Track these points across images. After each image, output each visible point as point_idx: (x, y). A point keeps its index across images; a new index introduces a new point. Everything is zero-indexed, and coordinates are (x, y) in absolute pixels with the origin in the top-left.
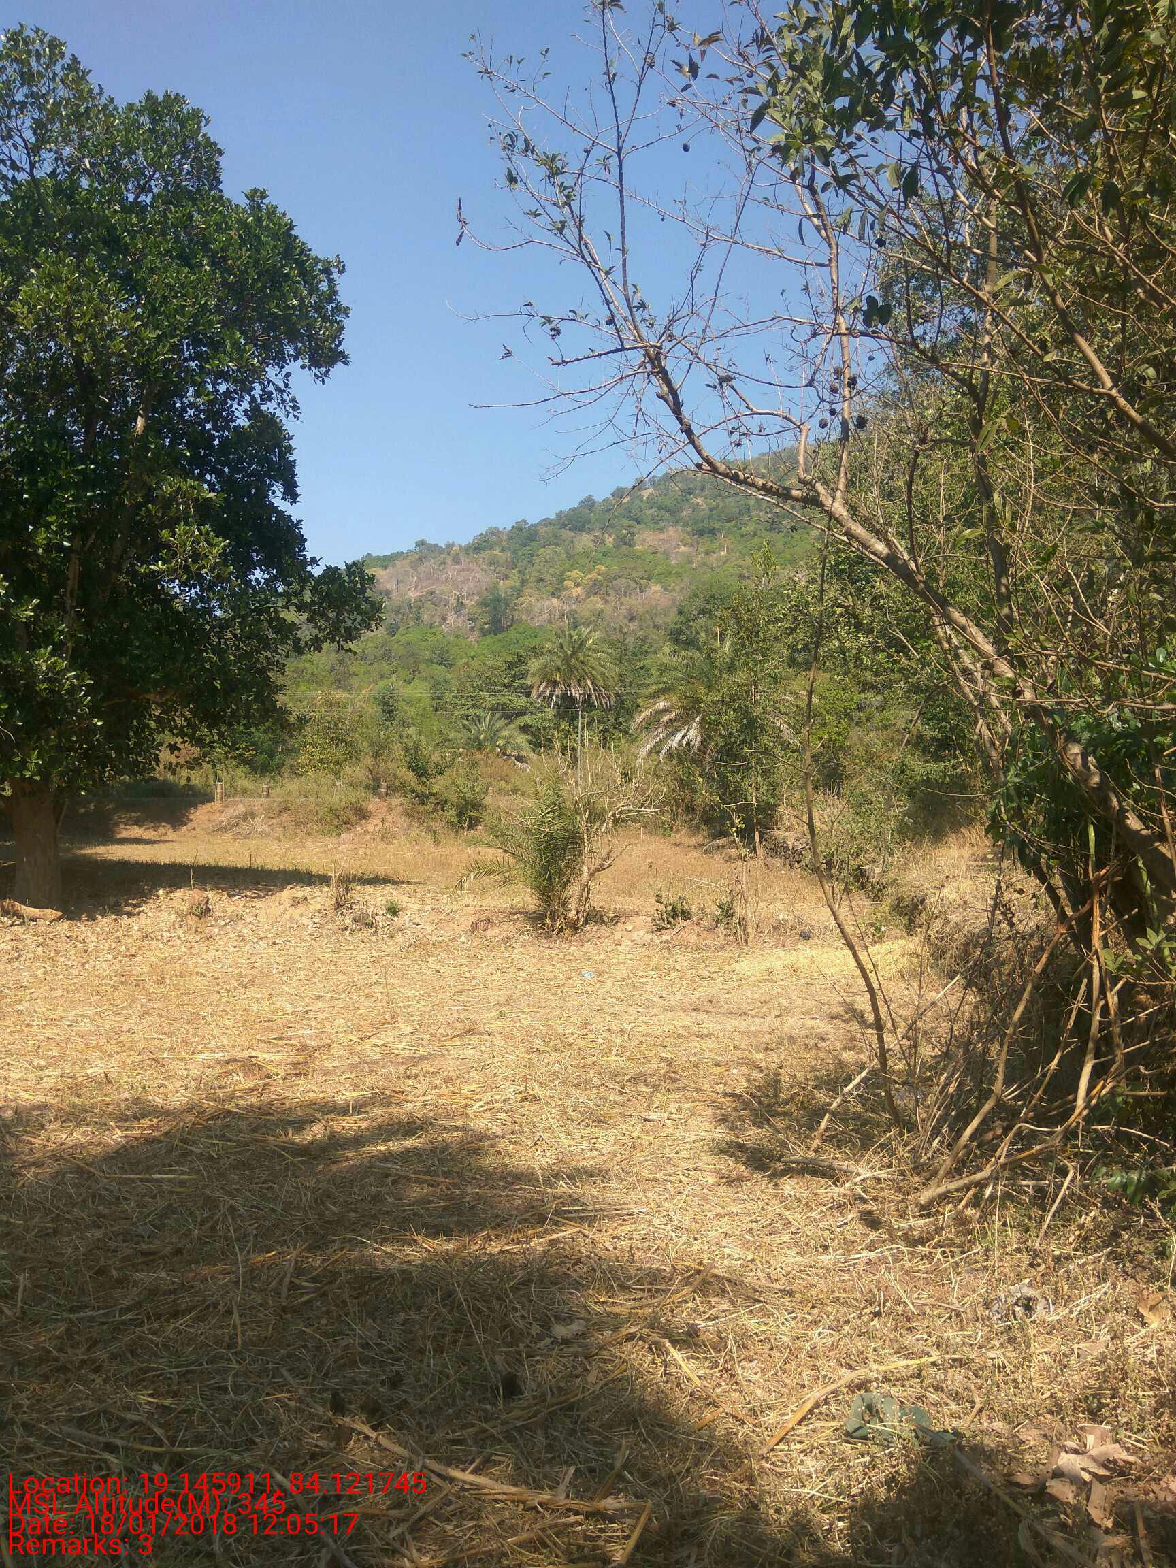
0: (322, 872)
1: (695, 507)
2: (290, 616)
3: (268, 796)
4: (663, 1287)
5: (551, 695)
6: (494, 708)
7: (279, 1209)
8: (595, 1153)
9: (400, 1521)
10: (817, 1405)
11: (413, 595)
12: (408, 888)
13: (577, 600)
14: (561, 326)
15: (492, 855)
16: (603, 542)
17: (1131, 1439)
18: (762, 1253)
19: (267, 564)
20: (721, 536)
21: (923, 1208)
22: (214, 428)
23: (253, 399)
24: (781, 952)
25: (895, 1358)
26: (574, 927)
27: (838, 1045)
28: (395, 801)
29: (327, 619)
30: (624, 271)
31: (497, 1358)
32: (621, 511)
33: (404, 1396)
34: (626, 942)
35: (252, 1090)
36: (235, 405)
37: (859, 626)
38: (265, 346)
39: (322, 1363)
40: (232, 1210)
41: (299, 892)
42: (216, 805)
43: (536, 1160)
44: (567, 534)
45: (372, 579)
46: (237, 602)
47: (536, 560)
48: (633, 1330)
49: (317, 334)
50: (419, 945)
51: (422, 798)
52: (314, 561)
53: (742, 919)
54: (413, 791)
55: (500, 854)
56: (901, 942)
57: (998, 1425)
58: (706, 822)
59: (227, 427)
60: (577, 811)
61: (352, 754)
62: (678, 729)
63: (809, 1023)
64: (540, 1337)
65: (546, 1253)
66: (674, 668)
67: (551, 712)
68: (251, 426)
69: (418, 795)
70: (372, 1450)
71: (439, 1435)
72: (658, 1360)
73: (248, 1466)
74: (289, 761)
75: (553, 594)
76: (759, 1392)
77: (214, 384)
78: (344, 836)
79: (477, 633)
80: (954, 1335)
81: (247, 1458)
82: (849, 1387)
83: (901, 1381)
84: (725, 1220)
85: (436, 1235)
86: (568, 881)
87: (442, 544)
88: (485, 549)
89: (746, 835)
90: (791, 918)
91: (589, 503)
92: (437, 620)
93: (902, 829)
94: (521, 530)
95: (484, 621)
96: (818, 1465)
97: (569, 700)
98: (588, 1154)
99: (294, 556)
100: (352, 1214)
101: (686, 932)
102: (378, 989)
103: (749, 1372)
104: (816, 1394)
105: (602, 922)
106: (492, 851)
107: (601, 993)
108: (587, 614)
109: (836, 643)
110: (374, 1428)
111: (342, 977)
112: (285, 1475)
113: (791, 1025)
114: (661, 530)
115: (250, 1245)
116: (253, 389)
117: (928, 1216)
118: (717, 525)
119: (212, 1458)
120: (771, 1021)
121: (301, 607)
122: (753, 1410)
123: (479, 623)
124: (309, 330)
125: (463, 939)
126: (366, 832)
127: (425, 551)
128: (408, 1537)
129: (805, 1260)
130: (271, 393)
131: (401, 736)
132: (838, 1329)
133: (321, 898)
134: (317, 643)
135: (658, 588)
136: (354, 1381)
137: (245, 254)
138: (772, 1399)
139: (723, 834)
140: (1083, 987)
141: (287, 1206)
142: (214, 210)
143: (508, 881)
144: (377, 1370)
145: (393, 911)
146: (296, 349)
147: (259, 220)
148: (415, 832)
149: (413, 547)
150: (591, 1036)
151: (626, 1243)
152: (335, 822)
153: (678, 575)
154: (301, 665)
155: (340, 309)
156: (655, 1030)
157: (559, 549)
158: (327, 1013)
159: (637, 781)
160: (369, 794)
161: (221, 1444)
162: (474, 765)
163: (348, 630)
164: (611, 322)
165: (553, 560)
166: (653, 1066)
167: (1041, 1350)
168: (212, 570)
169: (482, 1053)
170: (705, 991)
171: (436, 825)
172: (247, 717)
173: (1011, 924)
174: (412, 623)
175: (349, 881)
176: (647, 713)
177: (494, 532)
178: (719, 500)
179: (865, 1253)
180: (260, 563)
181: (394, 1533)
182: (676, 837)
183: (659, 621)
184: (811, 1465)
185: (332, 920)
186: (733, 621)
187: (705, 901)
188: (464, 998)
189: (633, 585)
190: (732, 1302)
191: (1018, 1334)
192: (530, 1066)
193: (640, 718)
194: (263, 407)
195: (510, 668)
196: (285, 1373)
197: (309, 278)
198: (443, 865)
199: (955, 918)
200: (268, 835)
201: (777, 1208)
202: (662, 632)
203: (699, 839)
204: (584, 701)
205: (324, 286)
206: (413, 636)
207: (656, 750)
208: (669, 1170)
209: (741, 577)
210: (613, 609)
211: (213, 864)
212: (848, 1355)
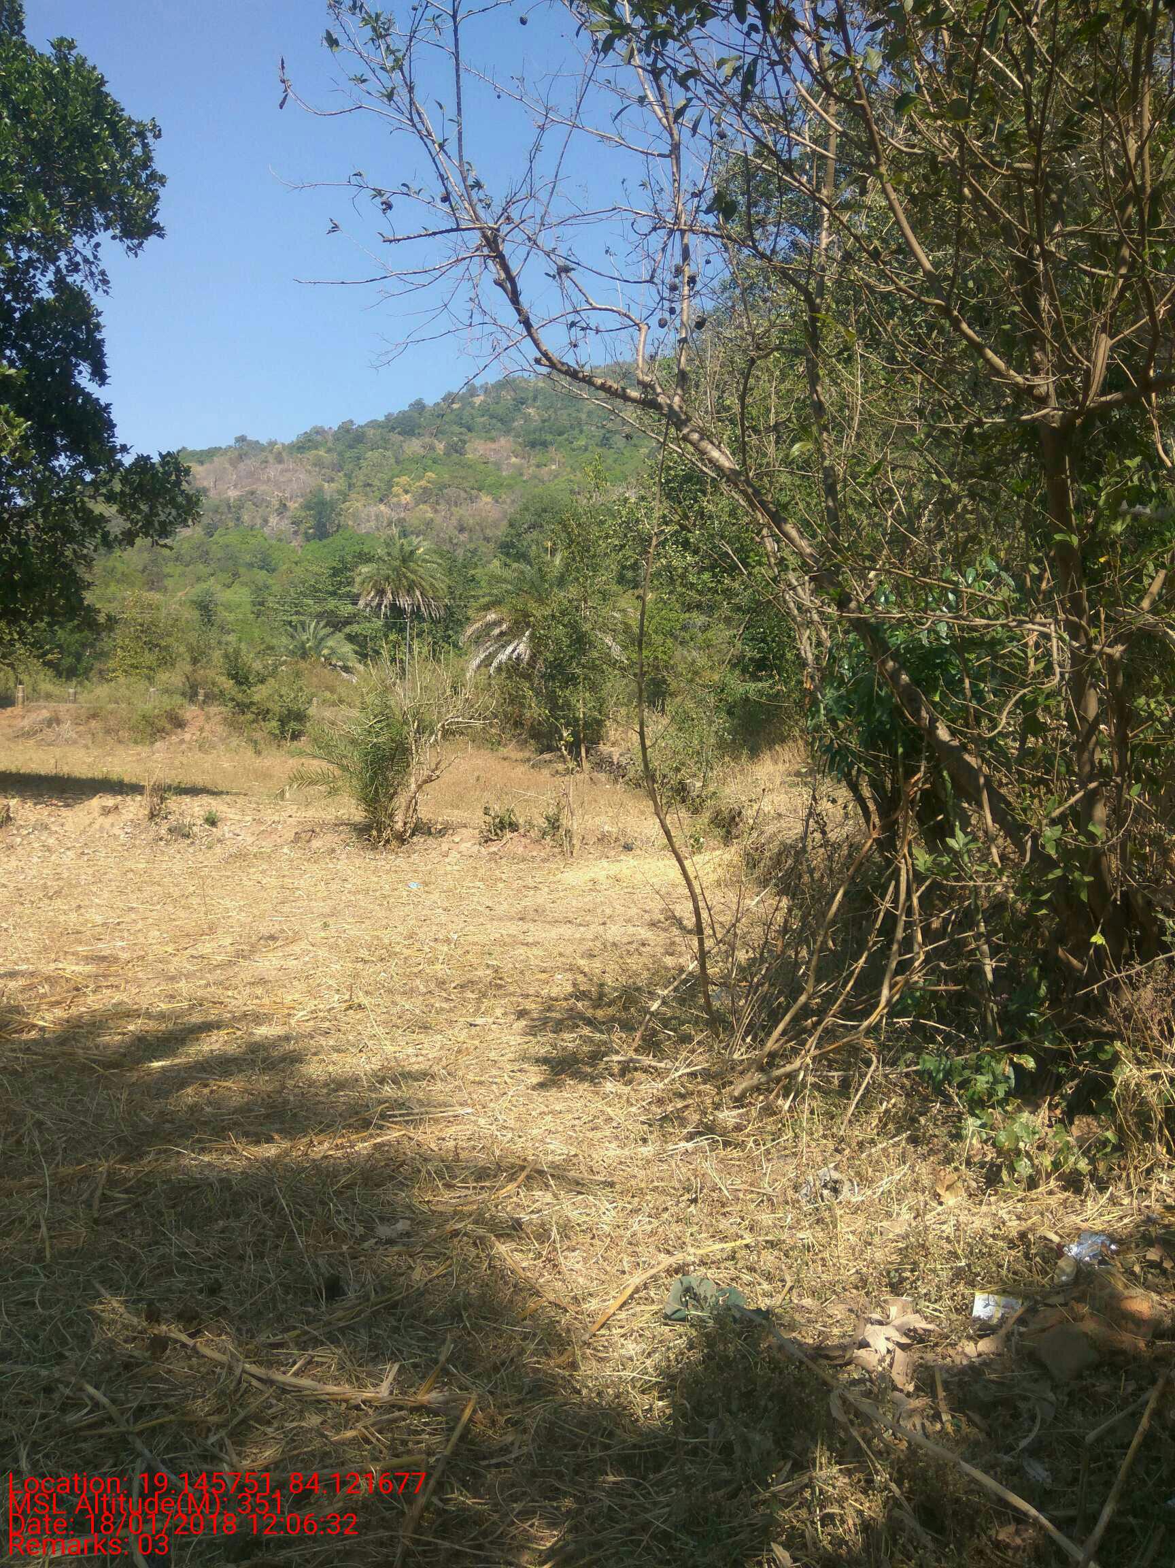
0: (134, 780)
1: (527, 418)
2: (99, 507)
3: (75, 701)
4: (487, 1184)
5: (379, 605)
6: (320, 616)
7: (89, 1121)
8: (421, 1059)
9: (219, 1426)
10: (637, 1290)
11: (233, 494)
12: (228, 798)
13: (406, 508)
14: (393, 200)
15: (316, 766)
16: (432, 448)
17: (928, 1308)
18: (585, 1147)
19: (72, 449)
20: (552, 449)
21: (737, 1100)
22: (16, 299)
23: (58, 270)
24: (604, 862)
25: (710, 1242)
26: (401, 839)
27: (660, 950)
28: (213, 709)
29: (140, 512)
30: (460, 146)
31: (320, 1261)
32: (452, 417)
33: (223, 1303)
34: (454, 854)
35: (58, 1003)
36: (38, 276)
37: (686, 544)
38: (73, 213)
39: (137, 1273)
40: (39, 1124)
41: (109, 801)
42: (17, 710)
43: (362, 1065)
44: (395, 437)
45: (187, 471)
46: (40, 490)
47: (363, 463)
48: (459, 1226)
49: (130, 203)
50: (241, 856)
51: (242, 707)
52: (124, 449)
53: (568, 831)
54: (233, 700)
55: (324, 764)
56: (718, 853)
57: (807, 1302)
58: (532, 737)
59: (28, 299)
60: (406, 723)
61: (167, 661)
62: (509, 643)
63: (631, 930)
64: (363, 1238)
65: (370, 1156)
66: (505, 581)
67: (380, 623)
68: (56, 299)
69: (238, 705)
70: (189, 1358)
71: (262, 1338)
72: (482, 1255)
73: (58, 1381)
74: (97, 665)
75: (381, 500)
76: (581, 1280)
77: (16, 250)
78: (158, 744)
79: (300, 538)
80: (766, 1218)
81: (57, 1372)
82: (667, 1271)
83: (716, 1263)
84: (549, 1118)
85: (257, 1142)
86: (395, 793)
87: (264, 441)
88: (309, 448)
89: (573, 748)
90: (615, 830)
91: (419, 406)
92: (259, 521)
93: (721, 745)
94: (348, 431)
95: (308, 525)
96: (639, 1348)
97: (396, 610)
98: (414, 1059)
99: (101, 441)
100: (168, 1125)
101: (512, 843)
102: (194, 901)
103: (571, 1261)
104: (637, 1279)
105: (430, 834)
106: (315, 762)
107: (428, 903)
108: (416, 522)
109: (664, 561)
110: (192, 1336)
111: (157, 888)
112: (97, 1387)
113: (614, 932)
114: (493, 440)
115: (59, 1157)
116: (58, 258)
117: (742, 1106)
118: (549, 437)
119: (18, 1374)
120: (595, 929)
121: (110, 498)
122: (575, 1298)
123: (303, 528)
124: (121, 198)
125: (285, 850)
126: (182, 741)
127: (245, 449)
128: (227, 1442)
129: (626, 1152)
130: (78, 264)
131: (219, 643)
132: (657, 1216)
133: (135, 807)
134: (129, 538)
135: (488, 499)
136: (170, 1290)
137: (50, 108)
138: (594, 1286)
139: (550, 749)
140: (891, 889)
141: (98, 1118)
142: (15, 57)
143: (333, 792)
144: (195, 1277)
145: (212, 821)
146: (106, 217)
147: (65, 72)
148: (234, 741)
149: (232, 442)
150: (417, 945)
151: (451, 1144)
152: (149, 730)
153: (510, 487)
154: (110, 564)
155: (155, 177)
156: (481, 939)
157: (388, 453)
158: (139, 926)
159: (467, 693)
160: (185, 702)
161: (29, 1359)
162: (298, 675)
163: (163, 524)
164: (446, 199)
165: (381, 465)
166: (480, 973)
167: (848, 1229)
168: (12, 453)
169: (306, 963)
170: (530, 901)
171: (258, 735)
172: (51, 614)
173: (824, 833)
174: (231, 524)
175: (163, 791)
176: (477, 625)
177: (319, 431)
178: (551, 411)
179: (683, 1144)
180: (65, 448)
181: (213, 1439)
182: (503, 751)
183: (489, 533)
184: (631, 1348)
185: (146, 830)
186: (563, 535)
187: (533, 813)
188: (286, 909)
189: (463, 495)
190: (555, 1196)
191: (827, 1214)
192: (356, 976)
193: (469, 631)
194: (69, 279)
195: (334, 575)
196: (98, 1286)
197: (121, 141)
198: (265, 776)
199: (770, 829)
200: (75, 742)
201: (600, 1105)
202: (492, 545)
203: (527, 754)
204: (413, 612)
205: (138, 151)
206: (233, 538)
207: (487, 662)
208: (494, 1072)
209: (572, 492)
210: (444, 518)
211: (14, 770)
212: (666, 1240)
